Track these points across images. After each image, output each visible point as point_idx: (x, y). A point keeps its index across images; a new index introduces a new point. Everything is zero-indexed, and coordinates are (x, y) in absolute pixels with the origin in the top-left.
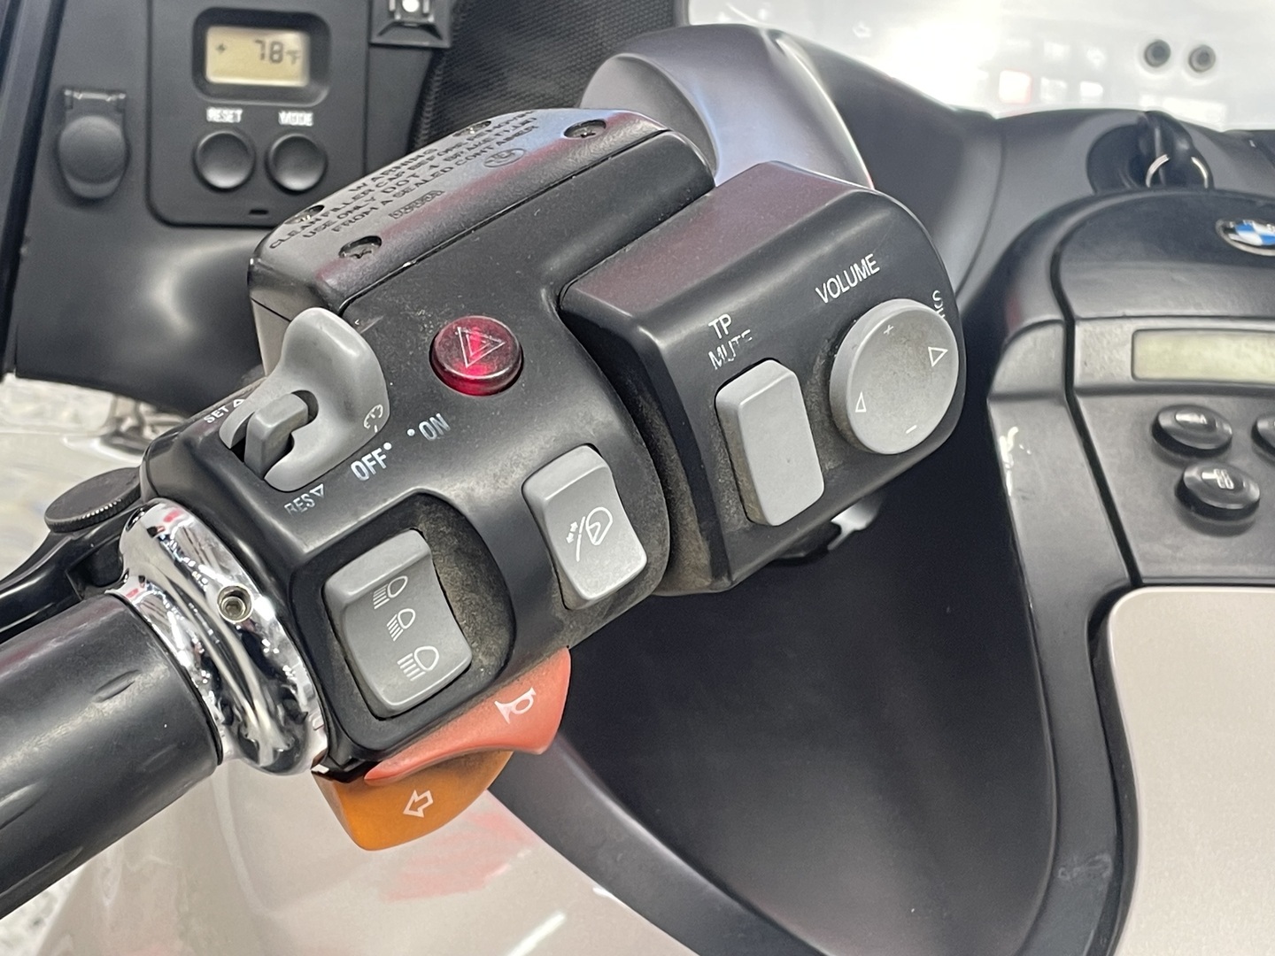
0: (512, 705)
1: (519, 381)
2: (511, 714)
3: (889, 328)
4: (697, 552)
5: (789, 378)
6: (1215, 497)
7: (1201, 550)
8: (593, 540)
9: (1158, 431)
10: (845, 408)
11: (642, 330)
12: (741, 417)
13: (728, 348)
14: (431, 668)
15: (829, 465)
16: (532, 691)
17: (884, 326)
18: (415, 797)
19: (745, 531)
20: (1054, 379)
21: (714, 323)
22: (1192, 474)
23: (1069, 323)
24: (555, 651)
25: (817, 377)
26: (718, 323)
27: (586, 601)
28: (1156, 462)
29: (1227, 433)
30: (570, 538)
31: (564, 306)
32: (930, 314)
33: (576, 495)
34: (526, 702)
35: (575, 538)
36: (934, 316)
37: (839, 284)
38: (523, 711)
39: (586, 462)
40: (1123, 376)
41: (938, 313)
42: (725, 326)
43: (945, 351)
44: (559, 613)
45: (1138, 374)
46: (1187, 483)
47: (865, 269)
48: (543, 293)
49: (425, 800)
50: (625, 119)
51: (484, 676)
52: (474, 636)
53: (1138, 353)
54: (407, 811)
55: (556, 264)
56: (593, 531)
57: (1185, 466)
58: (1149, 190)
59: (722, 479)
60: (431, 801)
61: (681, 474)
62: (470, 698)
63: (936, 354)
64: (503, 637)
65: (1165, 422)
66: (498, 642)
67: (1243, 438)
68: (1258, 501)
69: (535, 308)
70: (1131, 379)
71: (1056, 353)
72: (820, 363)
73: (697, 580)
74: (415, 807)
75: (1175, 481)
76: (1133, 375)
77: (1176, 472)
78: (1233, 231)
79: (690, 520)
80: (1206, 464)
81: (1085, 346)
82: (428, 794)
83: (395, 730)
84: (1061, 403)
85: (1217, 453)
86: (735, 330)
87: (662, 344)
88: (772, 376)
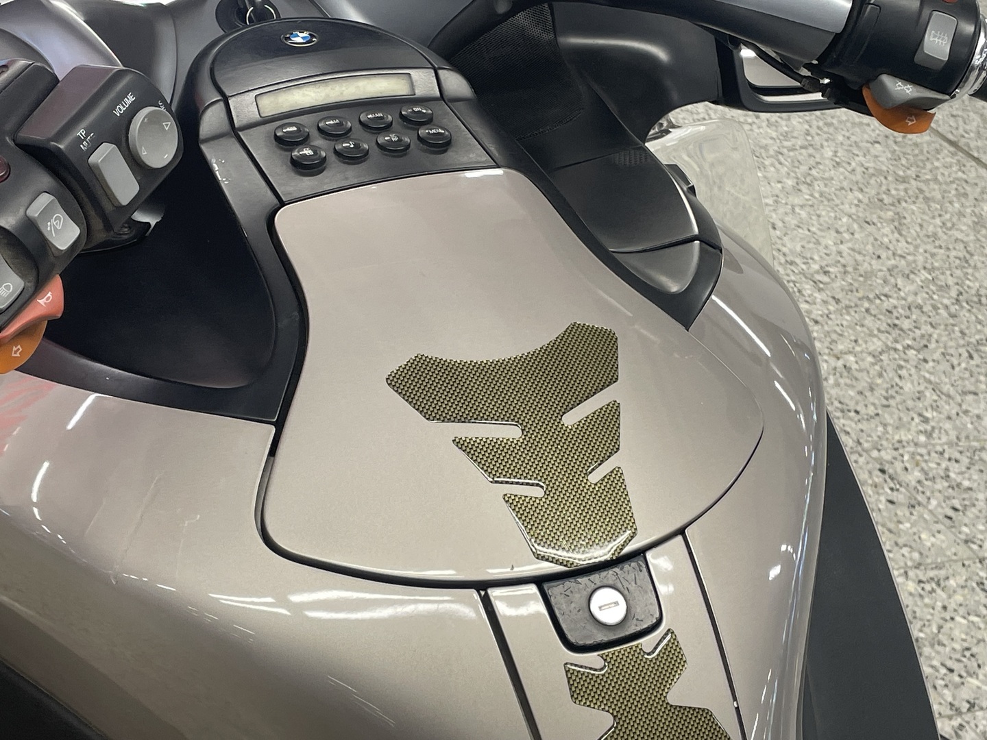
0: (44, 299)
1: (11, 175)
2: (45, 303)
3: (146, 119)
4: (97, 224)
5: (114, 148)
6: (306, 160)
7: (307, 184)
8: (58, 227)
9: (277, 138)
10: (138, 154)
11: (53, 143)
12: (100, 167)
13: (87, 142)
14: (11, 291)
15: (139, 178)
16: (50, 293)
17: (144, 119)
18: (15, 349)
19: (113, 210)
20: (226, 126)
21: (79, 134)
22: (295, 153)
23: (225, 100)
24: (54, 276)
25: (124, 144)
26: (81, 134)
27: (62, 251)
28: (279, 152)
29: (307, 132)
30: (49, 229)
31: (17, 142)
32: (158, 110)
33: (47, 212)
34: (49, 297)
35: (51, 228)
36: (161, 111)
37: (121, 107)
38: (49, 301)
39: (45, 199)
40: (255, 117)
41: (163, 109)
42: (83, 134)
43: (170, 123)
44: (52, 259)
45: (263, 115)
46: (294, 157)
47: (130, 99)
48: (7, 139)
49: (19, 349)
50: (13, 62)
51: (31, 290)
52: (22, 276)
53: (260, 106)
54: (13, 355)
55: (9, 126)
56: (57, 224)
57: (291, 151)
58: (250, 26)
59: (99, 192)
60: (21, 350)
61: (83, 195)
62: (28, 300)
63: (167, 125)
64: (34, 273)
65: (279, 134)
66: (32, 278)
67: (314, 133)
68: (325, 157)
69: (8, 146)
70: (260, 118)
71: (223, 114)
72: (124, 140)
73: (100, 236)
74: (15, 353)
75: (289, 158)
76: (260, 116)
77: (288, 153)
78: (289, 38)
79: (92, 213)
80: (300, 147)
81: (235, 108)
82: (19, 347)
83: (4, 318)
84: (232, 137)
85: (305, 141)
86: (87, 135)
87: (61, 146)
88: (106, 149)
